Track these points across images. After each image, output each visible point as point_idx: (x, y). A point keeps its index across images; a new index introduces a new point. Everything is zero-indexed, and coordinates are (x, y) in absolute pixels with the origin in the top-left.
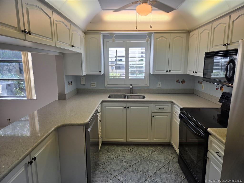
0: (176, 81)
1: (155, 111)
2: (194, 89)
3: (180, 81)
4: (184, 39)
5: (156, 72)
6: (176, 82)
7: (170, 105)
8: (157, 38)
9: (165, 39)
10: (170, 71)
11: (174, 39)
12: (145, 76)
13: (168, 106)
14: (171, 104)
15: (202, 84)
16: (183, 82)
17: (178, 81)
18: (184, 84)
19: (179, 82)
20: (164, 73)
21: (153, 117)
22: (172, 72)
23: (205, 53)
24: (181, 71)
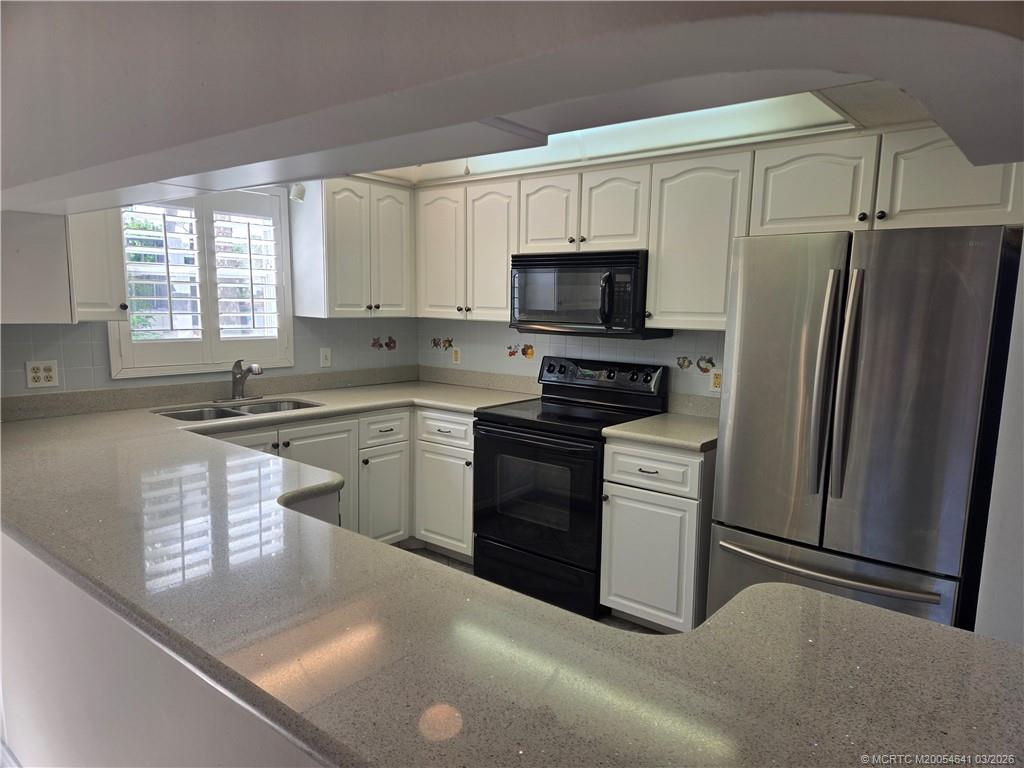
0: (372, 341)
1: (369, 442)
2: (418, 366)
3: (383, 342)
4: (404, 207)
5: (337, 309)
6: (374, 345)
7: (405, 415)
8: (334, 193)
9: (357, 200)
10: (378, 307)
11: (382, 204)
12: (280, 325)
13: (402, 418)
14: (408, 413)
15: (450, 345)
16: (391, 344)
17: (377, 344)
18: (393, 351)
19: (381, 346)
20: (361, 312)
21: (366, 462)
22: (385, 312)
23: (513, 257)
24: (403, 309)
